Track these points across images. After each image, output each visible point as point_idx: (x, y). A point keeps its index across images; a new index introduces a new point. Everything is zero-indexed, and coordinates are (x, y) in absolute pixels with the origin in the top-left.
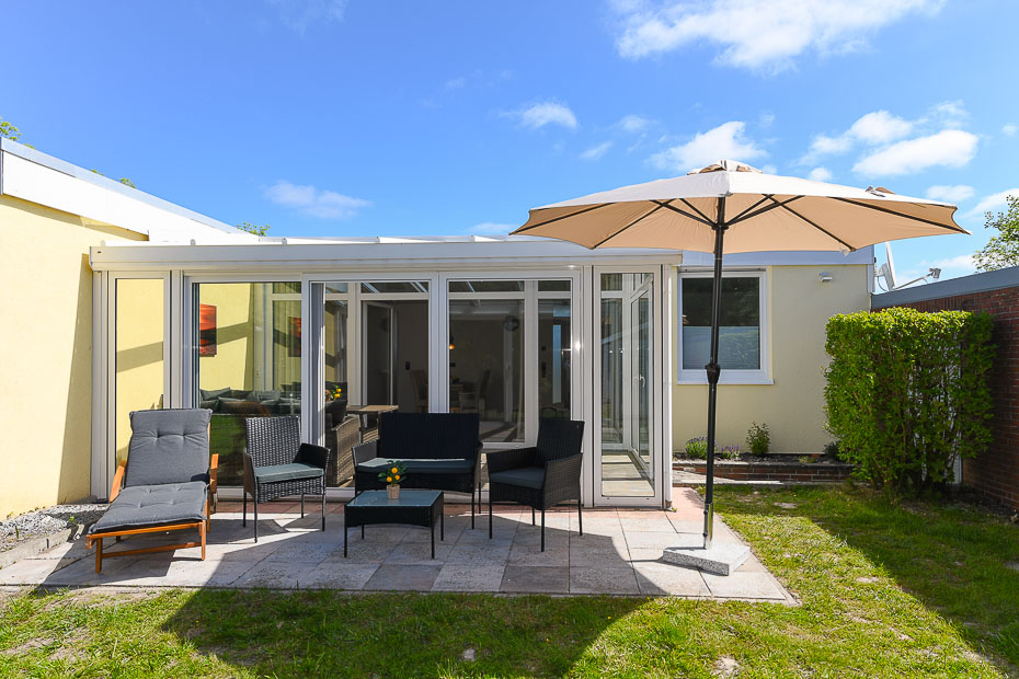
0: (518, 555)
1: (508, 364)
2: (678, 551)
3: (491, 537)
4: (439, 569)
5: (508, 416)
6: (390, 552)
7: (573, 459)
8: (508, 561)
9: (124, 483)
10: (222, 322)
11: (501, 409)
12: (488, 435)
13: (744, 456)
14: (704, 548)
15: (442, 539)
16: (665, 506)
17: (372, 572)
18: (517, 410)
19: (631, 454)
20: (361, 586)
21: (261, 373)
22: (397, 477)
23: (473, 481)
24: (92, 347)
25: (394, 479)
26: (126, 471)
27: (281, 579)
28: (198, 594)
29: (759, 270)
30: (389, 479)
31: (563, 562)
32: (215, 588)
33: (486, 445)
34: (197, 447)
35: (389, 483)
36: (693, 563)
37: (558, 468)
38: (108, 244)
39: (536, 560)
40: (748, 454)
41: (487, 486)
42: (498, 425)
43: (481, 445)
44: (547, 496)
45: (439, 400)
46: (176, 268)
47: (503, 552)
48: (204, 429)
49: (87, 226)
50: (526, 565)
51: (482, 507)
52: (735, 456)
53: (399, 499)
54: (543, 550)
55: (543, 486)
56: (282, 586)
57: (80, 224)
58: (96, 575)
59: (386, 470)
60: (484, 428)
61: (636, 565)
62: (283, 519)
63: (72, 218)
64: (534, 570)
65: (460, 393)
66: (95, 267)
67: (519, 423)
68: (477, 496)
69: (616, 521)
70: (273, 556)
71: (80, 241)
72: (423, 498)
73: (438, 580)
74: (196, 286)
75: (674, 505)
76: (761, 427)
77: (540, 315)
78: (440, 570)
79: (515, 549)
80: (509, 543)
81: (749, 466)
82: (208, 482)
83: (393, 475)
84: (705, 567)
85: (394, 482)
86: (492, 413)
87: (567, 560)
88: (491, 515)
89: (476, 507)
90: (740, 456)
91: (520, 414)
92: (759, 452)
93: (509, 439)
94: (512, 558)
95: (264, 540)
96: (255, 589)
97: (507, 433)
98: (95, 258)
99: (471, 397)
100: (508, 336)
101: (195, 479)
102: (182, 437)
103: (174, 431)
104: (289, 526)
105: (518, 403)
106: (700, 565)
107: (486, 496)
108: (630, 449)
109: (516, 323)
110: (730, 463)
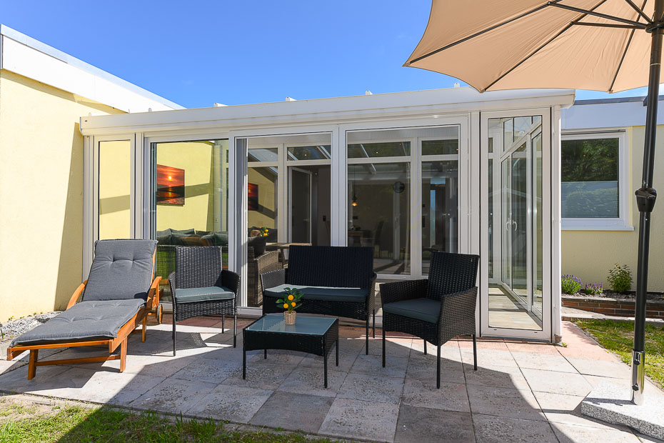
0: (412, 390)
1: (396, 217)
2: (603, 405)
3: (384, 366)
4: (330, 402)
5: (397, 254)
6: (287, 376)
7: (470, 293)
8: (403, 398)
9: (82, 297)
10: (189, 182)
11: (391, 250)
12: (381, 269)
13: (607, 293)
14: (632, 402)
15: (337, 365)
16: (554, 341)
17: (263, 400)
18: (404, 252)
19: (501, 288)
20: (247, 419)
21: (219, 220)
22: (294, 304)
23: (366, 309)
24: (83, 194)
25: (290, 306)
26: (85, 287)
27: (177, 402)
28: (98, 412)
29: (619, 131)
30: (286, 306)
31: (462, 406)
32: (115, 407)
33: (379, 276)
34: (142, 270)
35: (287, 310)
36: (625, 422)
37: (453, 302)
38: (93, 115)
39: (431, 400)
40: (611, 292)
41: (380, 312)
42: (390, 262)
43: (374, 276)
44: (443, 330)
45: (339, 236)
46: (139, 131)
47: (396, 385)
48: (150, 255)
49: (79, 102)
50: (422, 405)
51: (376, 330)
52: (599, 293)
53: (296, 325)
54: (438, 387)
55: (439, 321)
56: (173, 410)
57: (73, 100)
58: (28, 382)
59: (283, 296)
60: (377, 263)
61: (550, 417)
62: (206, 332)
63: (67, 95)
64: (432, 415)
65: (361, 238)
66: (84, 132)
67: (406, 261)
68: (371, 321)
69: (507, 354)
70: (182, 372)
71: (74, 112)
72: (317, 325)
73: (328, 418)
74: (153, 146)
75: (563, 340)
76: (622, 268)
77: (423, 180)
78: (330, 404)
79: (409, 382)
80: (402, 374)
81: (616, 302)
82: (146, 299)
83: (289, 302)
84: (642, 429)
85: (291, 308)
86: (385, 253)
87: (466, 403)
88: (384, 340)
89: (370, 330)
90: (604, 292)
91: (406, 254)
92: (621, 289)
93: (397, 272)
94: (407, 395)
95: (182, 353)
96: (149, 412)
97: (396, 268)
98: (83, 125)
99: (369, 241)
100: (397, 197)
101: (137, 296)
102: (132, 262)
103: (125, 256)
104: (209, 340)
105: (405, 245)
106: (636, 427)
107: (379, 321)
108: (500, 283)
109: (403, 187)
110: (596, 298)
